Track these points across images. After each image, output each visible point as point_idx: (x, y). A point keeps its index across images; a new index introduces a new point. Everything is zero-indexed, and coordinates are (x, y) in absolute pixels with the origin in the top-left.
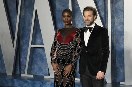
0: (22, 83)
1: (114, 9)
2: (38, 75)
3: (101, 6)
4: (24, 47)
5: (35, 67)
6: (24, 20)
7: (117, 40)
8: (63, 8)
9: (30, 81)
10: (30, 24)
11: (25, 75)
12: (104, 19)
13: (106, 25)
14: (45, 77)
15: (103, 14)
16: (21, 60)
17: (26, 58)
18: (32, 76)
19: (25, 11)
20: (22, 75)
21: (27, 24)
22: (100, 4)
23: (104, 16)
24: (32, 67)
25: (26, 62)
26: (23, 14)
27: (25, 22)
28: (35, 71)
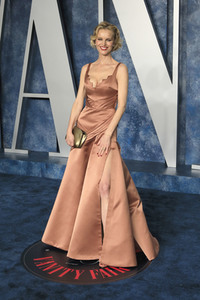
0: (7, 164)
1: (185, 26)
2: (37, 150)
3: (160, 18)
4: (9, 97)
5: (32, 135)
6: (10, 43)
7: (188, 87)
8: (86, 22)
9: (22, 162)
10: (21, 53)
11: (11, 151)
12: (165, 45)
13: (169, 56)
14: (51, 154)
15: (163, 34)
16: (4, 121)
17: (13, 118)
18: (26, 152)
19: (11, 26)
20: (6, 150)
21: (15, 52)
22: (158, 14)
23: (165, 40)
24: (26, 135)
25: (13, 126)
26: (7, 32)
27: (11, 48)
28: (31, 143)
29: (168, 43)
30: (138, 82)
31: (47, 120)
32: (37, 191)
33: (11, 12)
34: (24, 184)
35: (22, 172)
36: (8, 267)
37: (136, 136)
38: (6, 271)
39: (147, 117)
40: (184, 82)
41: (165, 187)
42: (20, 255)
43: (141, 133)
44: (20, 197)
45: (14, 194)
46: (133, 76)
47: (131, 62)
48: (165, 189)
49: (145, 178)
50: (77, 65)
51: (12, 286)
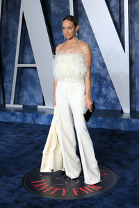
1: (133, 11)
2: (29, 105)
3: (115, 6)
4: (8, 67)
5: (25, 94)
6: (7, 29)
7: (136, 54)
8: (61, 11)
9: (19, 113)
10: (15, 35)
11: (11, 105)
12: (119, 25)
13: (122, 33)
14: (39, 107)
15: (117, 17)
16: (5, 85)
17: (11, 82)
18: (21, 106)
19: (7, 16)
20: (7, 105)
21: (11, 35)
22: (113, 3)
23: (118, 21)
24: (21, 94)
25: (11, 88)
27: (7, 32)
28: (24, 99)
29: (120, 24)
30: (100, 53)
31: (35, 83)
32: (30, 134)
33: (7, 6)
34: (21, 129)
35: (19, 120)
36: (13, 189)
37: (100, 91)
38: (12, 191)
39: (107, 78)
40: (134, 51)
41: (122, 127)
42: (21, 180)
43: (103, 89)
44: (19, 138)
45: (14, 136)
46: (96, 49)
47: (95, 39)
48: (123, 129)
49: (108, 121)
50: (56, 42)
51: (17, 202)
